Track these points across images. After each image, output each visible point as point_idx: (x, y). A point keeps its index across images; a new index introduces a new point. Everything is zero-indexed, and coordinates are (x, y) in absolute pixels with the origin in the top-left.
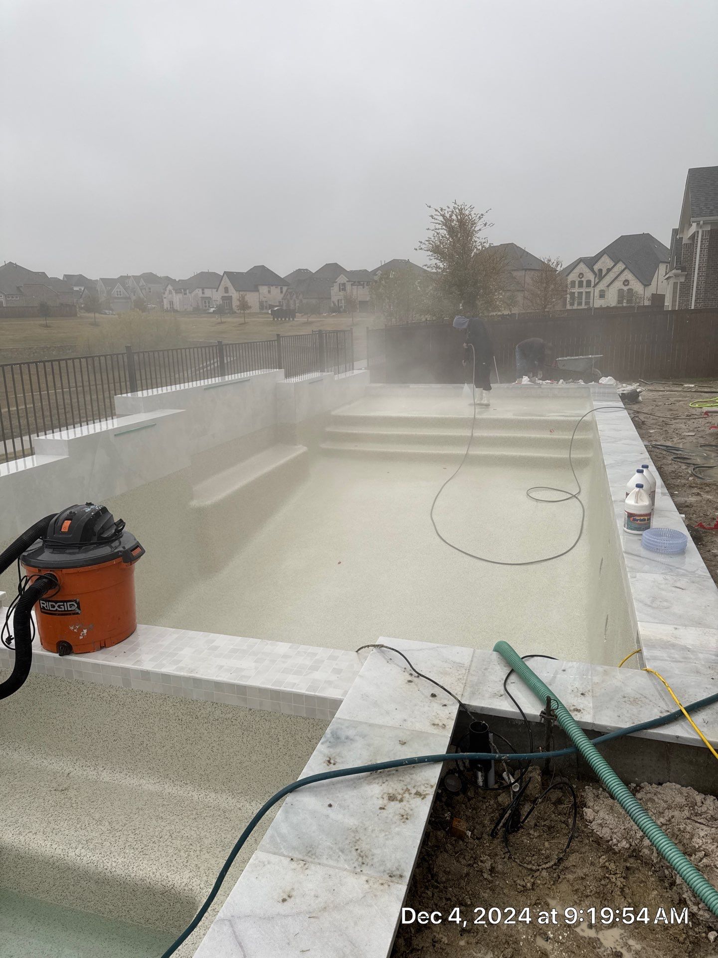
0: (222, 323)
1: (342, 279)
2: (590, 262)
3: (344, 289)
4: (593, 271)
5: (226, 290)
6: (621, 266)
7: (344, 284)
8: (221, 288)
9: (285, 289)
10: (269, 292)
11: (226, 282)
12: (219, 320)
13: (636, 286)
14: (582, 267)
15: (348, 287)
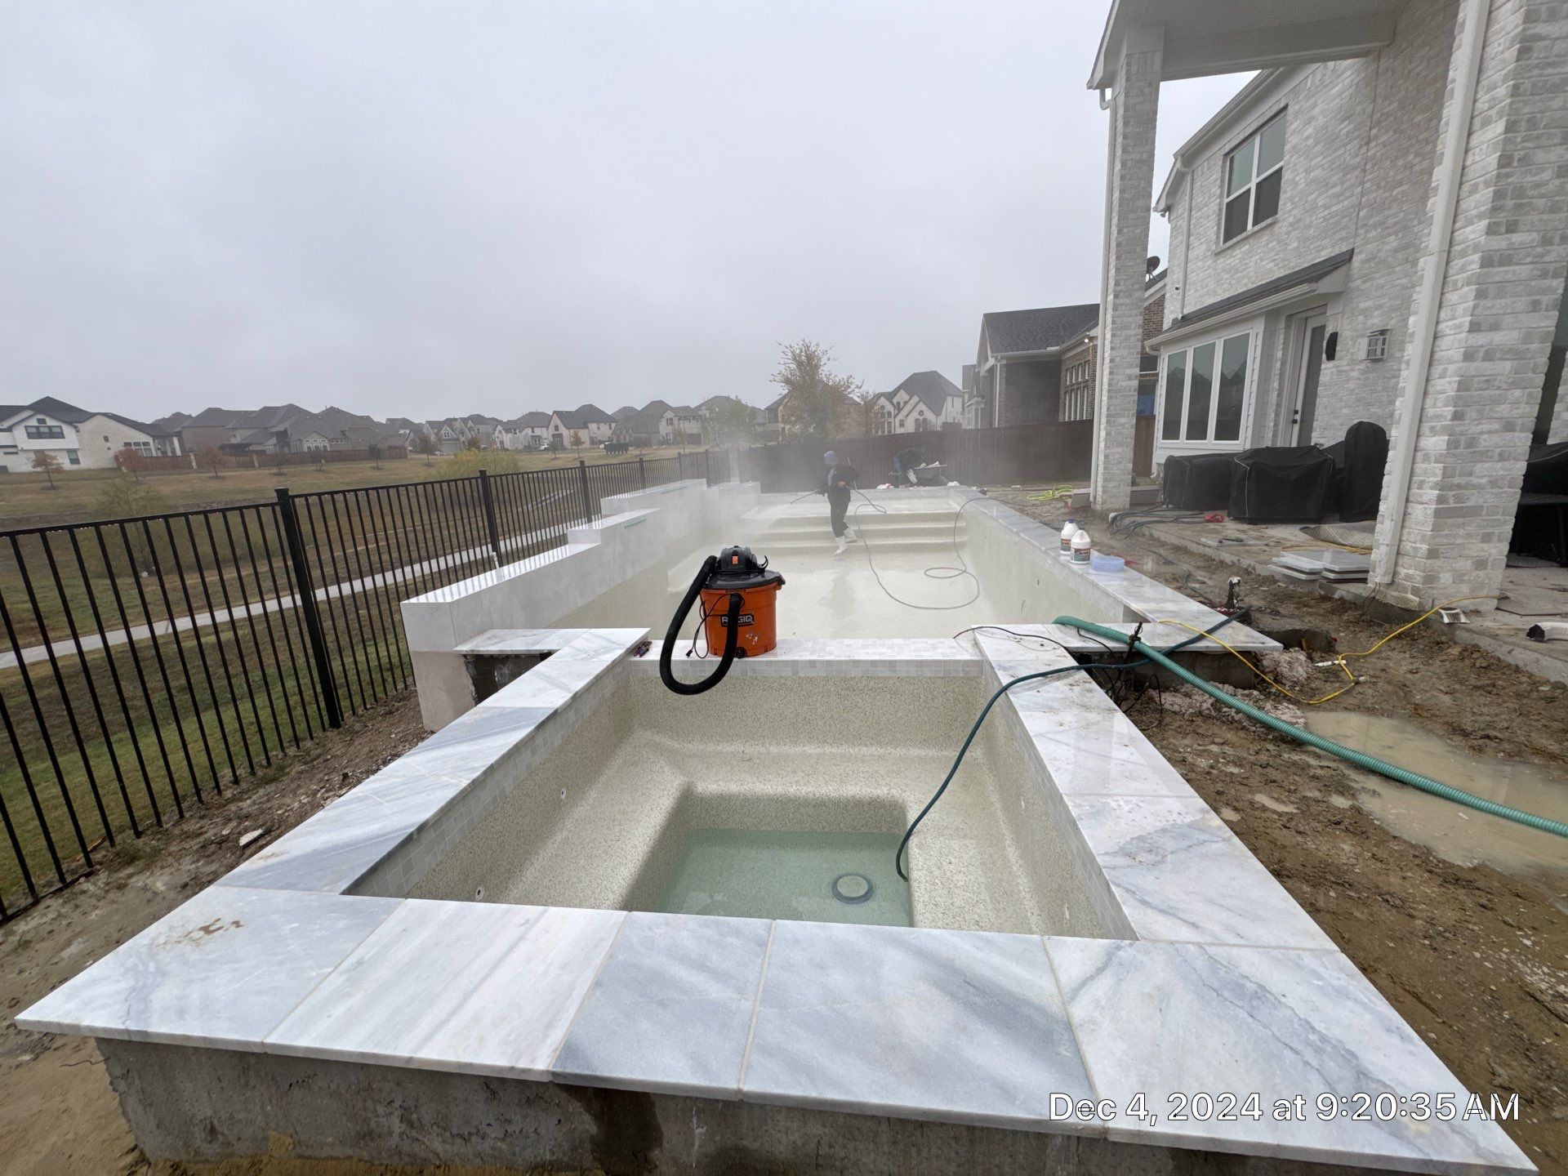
0: (556, 459)
1: (669, 414)
2: (890, 396)
3: (672, 424)
4: (892, 403)
5: (557, 428)
6: (915, 399)
7: (671, 419)
8: (552, 427)
9: (613, 425)
10: (599, 428)
11: (556, 420)
12: (553, 456)
13: (930, 416)
14: (883, 401)
15: (676, 422)
